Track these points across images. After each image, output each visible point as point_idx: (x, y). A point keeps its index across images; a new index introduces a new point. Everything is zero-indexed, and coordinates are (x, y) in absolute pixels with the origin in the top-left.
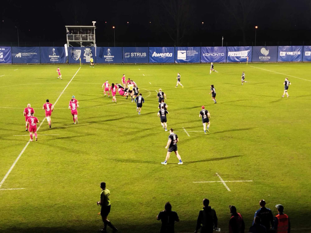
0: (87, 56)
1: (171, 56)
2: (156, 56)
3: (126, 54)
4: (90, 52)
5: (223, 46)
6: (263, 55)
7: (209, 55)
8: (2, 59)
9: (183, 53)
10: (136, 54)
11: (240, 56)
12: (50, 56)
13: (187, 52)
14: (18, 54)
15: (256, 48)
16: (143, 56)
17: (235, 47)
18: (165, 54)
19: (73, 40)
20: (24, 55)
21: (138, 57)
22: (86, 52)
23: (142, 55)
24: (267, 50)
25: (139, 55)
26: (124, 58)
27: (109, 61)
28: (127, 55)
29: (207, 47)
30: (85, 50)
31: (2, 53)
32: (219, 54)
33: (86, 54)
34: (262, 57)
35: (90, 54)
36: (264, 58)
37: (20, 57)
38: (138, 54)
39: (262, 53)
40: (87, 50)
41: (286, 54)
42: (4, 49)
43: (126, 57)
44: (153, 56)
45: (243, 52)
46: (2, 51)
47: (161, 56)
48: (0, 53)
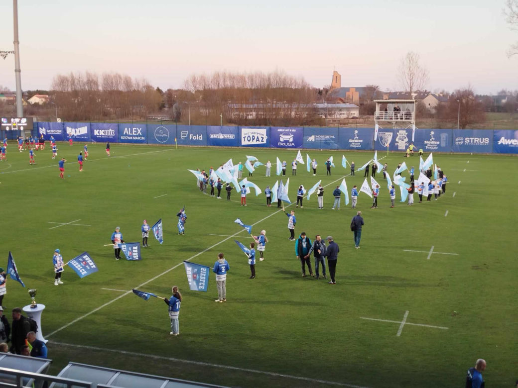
0: (400, 141)
2: (504, 144)
3: (457, 139)
4: (406, 136)
8: (292, 143)
10: (473, 140)
12: (350, 141)
14: (311, 136)
16: (484, 143)
19: (383, 119)
20: (318, 139)
21: (477, 144)
22: (399, 136)
23: (482, 141)
25: (477, 141)
26: (454, 145)
27: (431, 148)
28: (459, 141)
30: (398, 133)
31: (292, 135)
33: (400, 139)
35: (405, 138)
37: (313, 140)
40: (402, 133)
43: (457, 143)
44: (499, 143)
46: (292, 133)
47: (513, 144)
48: (289, 135)
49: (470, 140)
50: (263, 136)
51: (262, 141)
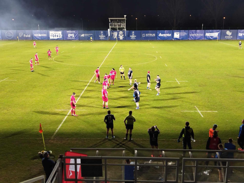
0: (120, 36)
1: (170, 36)
2: (161, 36)
4: (123, 34)
5: (203, 30)
6: (228, 35)
7: (194, 35)
8: (74, 37)
9: (177, 34)
10: (149, 35)
11: (213, 36)
12: (100, 36)
13: (180, 33)
15: (223, 31)
16: (153, 36)
17: (210, 30)
18: (166, 34)
19: (113, 26)
20: (85, 35)
22: (120, 34)
23: (152, 35)
24: (230, 32)
26: (142, 37)
27: (133, 39)
28: (144, 35)
29: (192, 30)
31: (74, 34)
32: (200, 35)
33: (120, 35)
34: (227, 36)
36: (228, 37)
38: (151, 35)
39: (227, 34)
40: (121, 32)
41: (243, 35)
42: (75, 32)
43: (143, 36)
44: (159, 36)
45: (215, 33)
46: (74, 33)
47: (164, 36)
48: (72, 34)
49: (148, 35)
50: (60, 35)
51: (60, 37)
